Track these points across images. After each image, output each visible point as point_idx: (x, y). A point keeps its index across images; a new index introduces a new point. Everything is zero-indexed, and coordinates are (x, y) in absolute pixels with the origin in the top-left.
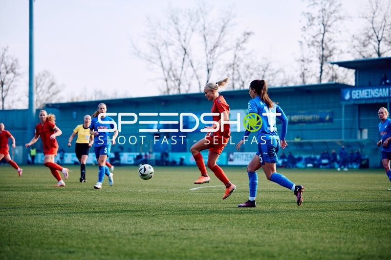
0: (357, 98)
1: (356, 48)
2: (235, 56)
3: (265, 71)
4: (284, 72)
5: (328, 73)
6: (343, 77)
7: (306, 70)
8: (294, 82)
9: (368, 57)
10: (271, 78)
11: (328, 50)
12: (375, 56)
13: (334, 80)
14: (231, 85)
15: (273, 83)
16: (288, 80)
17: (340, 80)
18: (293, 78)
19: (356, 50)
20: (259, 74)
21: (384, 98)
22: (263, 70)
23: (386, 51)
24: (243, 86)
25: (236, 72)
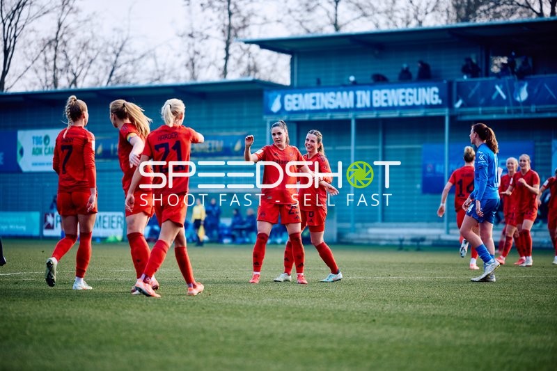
0: (296, 109)
1: (294, 13)
2: (60, 25)
3: (117, 55)
4: (155, 57)
5: (239, 62)
6: (270, 68)
7: (197, 53)
8: (174, 78)
9: (316, 32)
10: (130, 68)
11: (240, 16)
12: (330, 31)
13: (252, 73)
14: (52, 78)
15: (133, 78)
16: (163, 71)
17: (263, 75)
18: (173, 69)
19: (294, 17)
20: (106, 61)
21: (346, 110)
22: (114, 52)
23: (349, 22)
24: (74, 82)
25: (61, 55)
